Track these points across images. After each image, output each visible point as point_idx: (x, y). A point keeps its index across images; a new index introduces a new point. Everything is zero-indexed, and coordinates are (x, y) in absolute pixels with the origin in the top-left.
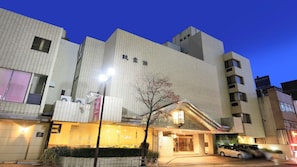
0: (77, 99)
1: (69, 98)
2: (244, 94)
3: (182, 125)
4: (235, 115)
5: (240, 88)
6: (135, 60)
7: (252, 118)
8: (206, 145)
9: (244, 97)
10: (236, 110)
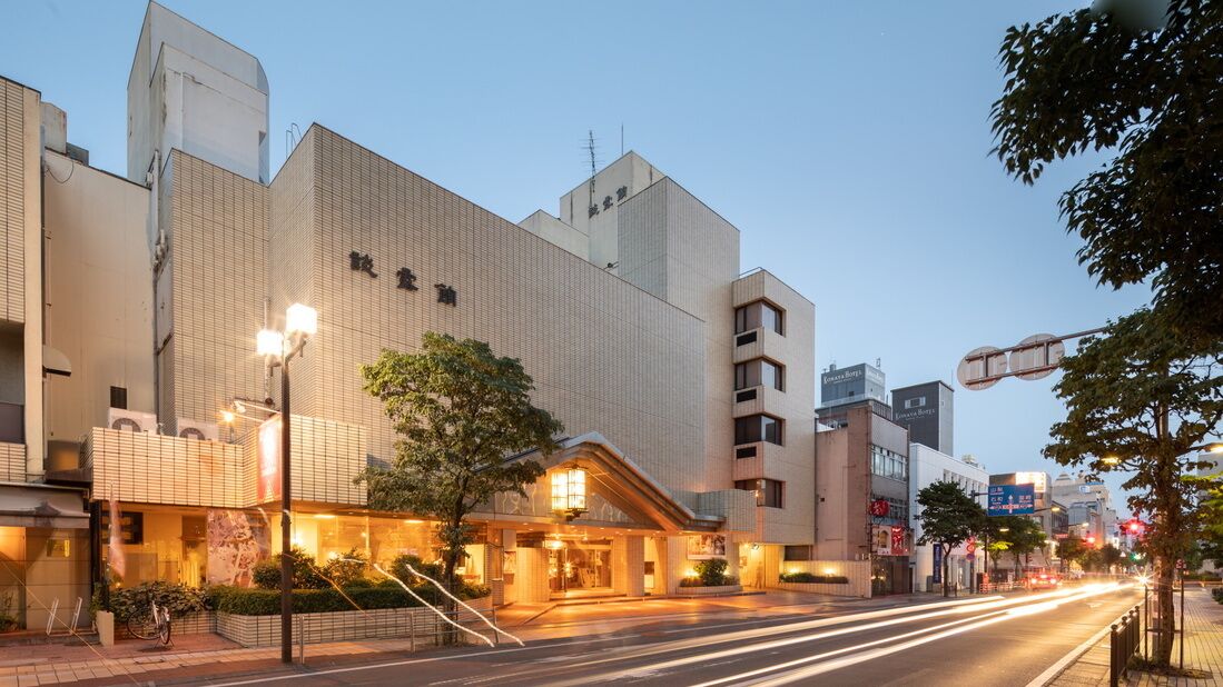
0: (182, 423)
1: (148, 419)
2: (779, 422)
3: (577, 513)
4: (744, 485)
5: (771, 401)
6: (406, 280)
7: (789, 493)
8: (649, 568)
9: (777, 432)
10: (747, 469)
